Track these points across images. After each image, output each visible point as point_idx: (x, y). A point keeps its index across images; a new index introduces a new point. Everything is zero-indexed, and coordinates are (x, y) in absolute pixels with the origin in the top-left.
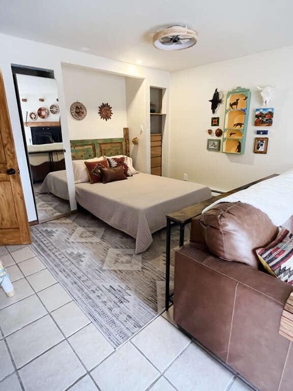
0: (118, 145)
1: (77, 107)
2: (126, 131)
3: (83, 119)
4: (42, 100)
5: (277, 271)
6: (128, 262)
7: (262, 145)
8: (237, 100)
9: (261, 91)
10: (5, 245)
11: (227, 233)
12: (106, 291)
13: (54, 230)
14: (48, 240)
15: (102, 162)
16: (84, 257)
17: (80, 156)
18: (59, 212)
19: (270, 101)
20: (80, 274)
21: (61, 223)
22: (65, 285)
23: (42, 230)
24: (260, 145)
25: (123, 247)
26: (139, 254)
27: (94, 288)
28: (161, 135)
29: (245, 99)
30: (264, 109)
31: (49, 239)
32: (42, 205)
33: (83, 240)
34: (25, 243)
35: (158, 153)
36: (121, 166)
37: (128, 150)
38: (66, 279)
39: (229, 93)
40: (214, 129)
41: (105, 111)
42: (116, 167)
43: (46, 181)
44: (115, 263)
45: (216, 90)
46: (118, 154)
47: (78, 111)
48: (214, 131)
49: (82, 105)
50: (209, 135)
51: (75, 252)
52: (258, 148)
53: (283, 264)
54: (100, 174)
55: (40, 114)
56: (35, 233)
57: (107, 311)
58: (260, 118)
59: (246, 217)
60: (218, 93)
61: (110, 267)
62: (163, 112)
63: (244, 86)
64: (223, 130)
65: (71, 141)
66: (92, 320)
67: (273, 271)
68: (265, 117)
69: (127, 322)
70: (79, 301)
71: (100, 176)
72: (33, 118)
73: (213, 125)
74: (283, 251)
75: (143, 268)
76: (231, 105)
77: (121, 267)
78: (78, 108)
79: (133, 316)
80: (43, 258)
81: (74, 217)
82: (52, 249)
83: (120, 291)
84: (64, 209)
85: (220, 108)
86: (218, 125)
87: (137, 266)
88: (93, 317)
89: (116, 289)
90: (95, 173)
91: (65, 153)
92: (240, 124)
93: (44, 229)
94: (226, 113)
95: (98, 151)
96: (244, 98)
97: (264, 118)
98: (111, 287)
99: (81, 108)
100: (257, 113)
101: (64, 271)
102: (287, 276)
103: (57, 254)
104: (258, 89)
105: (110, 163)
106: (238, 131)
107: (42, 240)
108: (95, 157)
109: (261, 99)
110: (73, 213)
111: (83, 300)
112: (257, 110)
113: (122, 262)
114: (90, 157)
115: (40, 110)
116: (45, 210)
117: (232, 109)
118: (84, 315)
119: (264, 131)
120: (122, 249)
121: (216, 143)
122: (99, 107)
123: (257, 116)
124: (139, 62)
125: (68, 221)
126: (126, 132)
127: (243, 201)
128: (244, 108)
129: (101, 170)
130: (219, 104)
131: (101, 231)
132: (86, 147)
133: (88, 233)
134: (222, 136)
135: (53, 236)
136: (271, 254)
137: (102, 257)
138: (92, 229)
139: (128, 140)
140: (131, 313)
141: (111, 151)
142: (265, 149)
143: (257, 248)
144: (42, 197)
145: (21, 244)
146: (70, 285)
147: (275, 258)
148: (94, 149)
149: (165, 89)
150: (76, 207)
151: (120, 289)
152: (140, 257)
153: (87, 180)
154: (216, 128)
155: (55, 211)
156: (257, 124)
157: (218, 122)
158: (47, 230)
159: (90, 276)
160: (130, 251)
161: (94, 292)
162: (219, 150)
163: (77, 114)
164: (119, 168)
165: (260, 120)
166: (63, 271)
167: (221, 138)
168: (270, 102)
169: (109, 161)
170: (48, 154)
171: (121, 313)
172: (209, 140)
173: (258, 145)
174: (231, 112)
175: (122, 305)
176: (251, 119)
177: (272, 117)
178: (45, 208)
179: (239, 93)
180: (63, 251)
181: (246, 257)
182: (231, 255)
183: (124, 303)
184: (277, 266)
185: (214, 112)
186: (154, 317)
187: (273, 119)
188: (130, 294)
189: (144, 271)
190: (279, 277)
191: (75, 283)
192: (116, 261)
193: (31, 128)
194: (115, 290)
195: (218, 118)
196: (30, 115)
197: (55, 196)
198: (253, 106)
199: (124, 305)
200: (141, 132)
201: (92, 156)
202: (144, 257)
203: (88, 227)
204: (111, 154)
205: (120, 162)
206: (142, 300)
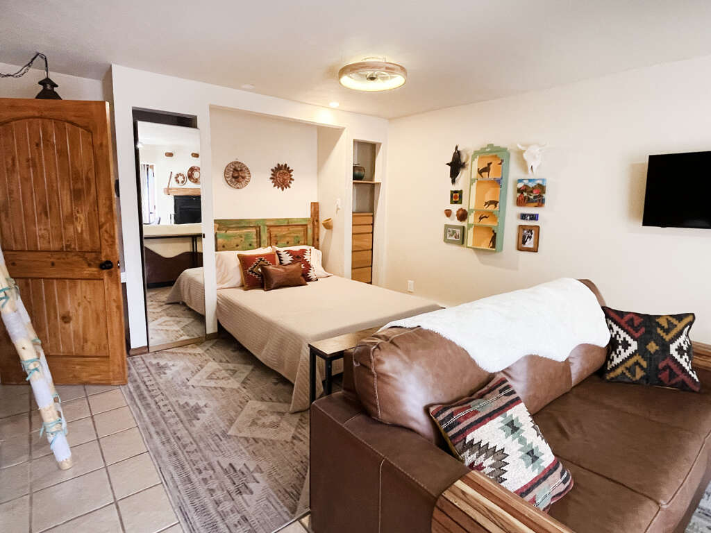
0: (300, 228)
1: (235, 170)
2: (315, 207)
3: (243, 187)
4: (196, 155)
5: (459, 446)
6: (275, 425)
7: (530, 237)
8: (489, 164)
9: (524, 151)
10: (85, 384)
11: (382, 376)
12: (221, 471)
13: (170, 364)
14: (155, 380)
15: (267, 256)
16: (204, 412)
17: (235, 245)
18: (188, 335)
19: (539, 167)
20: (187, 440)
21: (185, 354)
22: (157, 455)
23: (150, 363)
24: (528, 237)
25: (274, 399)
26: (296, 413)
27: (201, 465)
28: (373, 216)
29: (500, 164)
30: (530, 180)
31: (157, 378)
32: (164, 322)
33: (212, 384)
34: (116, 382)
35: (367, 245)
36: (298, 264)
37: (316, 237)
38: (163, 447)
39: (476, 153)
40: (455, 208)
41: (282, 176)
42: (289, 264)
43: (180, 281)
44: (251, 426)
45: (457, 148)
46: (298, 243)
47: (237, 175)
48: (454, 212)
49: (243, 166)
50: (447, 218)
51: (192, 403)
52: (524, 242)
53: (470, 435)
54: (261, 275)
55: (190, 176)
56: (137, 367)
57: (211, 507)
58: (525, 194)
59: (420, 351)
60: (459, 152)
61: (240, 432)
62: (376, 180)
63: (498, 143)
64: (467, 210)
65: (216, 221)
66: (181, 519)
67: (454, 445)
68: (532, 192)
69: (239, 527)
70: (171, 484)
71: (260, 277)
72: (180, 182)
73: (452, 202)
74: (476, 412)
75: (294, 438)
76: (480, 172)
77: (259, 433)
78: (237, 171)
79: (253, 519)
80: (137, 409)
81: (208, 345)
82: (156, 396)
83: (243, 473)
84: (196, 332)
85: (463, 176)
86: (461, 203)
87: (285, 434)
88: (185, 514)
89: (238, 468)
90: (253, 272)
91: (203, 239)
92: (495, 203)
93: (154, 362)
94: (471, 184)
95: (264, 237)
96: (500, 162)
97: (532, 195)
98: (231, 464)
99: (241, 170)
100: (520, 185)
101: (164, 433)
102: (474, 456)
103: (161, 404)
104: (518, 148)
105: (280, 258)
106: (491, 213)
107: (146, 379)
108: (260, 247)
109: (523, 164)
110: (209, 338)
111: (179, 483)
112: (520, 181)
113: (264, 425)
114: (251, 246)
115: (192, 169)
116: (167, 331)
117: (480, 178)
118: (171, 510)
119: (533, 215)
120: (271, 404)
121: (458, 232)
122: (272, 170)
123: (519, 191)
124: (335, 104)
125: (199, 350)
126: (315, 209)
127: (425, 326)
128: (499, 177)
129: (263, 269)
130: (461, 169)
131: (245, 370)
132: (245, 231)
133: (223, 371)
134: (467, 220)
135: (165, 373)
136: (452, 415)
137: (233, 414)
138: (231, 366)
139: (317, 221)
140: (250, 511)
141: (288, 239)
142: (535, 245)
143: (432, 405)
144: (168, 308)
145: (109, 384)
146: (165, 458)
147: (458, 423)
148: (259, 235)
149: (380, 144)
150: (217, 328)
151: (244, 470)
152: (296, 419)
153: (239, 284)
154: (457, 207)
155: (182, 332)
156: (520, 202)
157: (461, 197)
158: (158, 363)
159: (202, 445)
160: (281, 407)
161: (200, 472)
162: (463, 243)
163: (233, 180)
164: (294, 267)
165: (525, 197)
166: (161, 432)
167: (464, 224)
168: (538, 169)
169: (279, 255)
170: (190, 239)
171: (232, 511)
172: (447, 227)
173: (524, 237)
174: (479, 182)
175: (238, 498)
176: (511, 196)
177: (544, 193)
178: (167, 328)
179: (491, 154)
180: (173, 400)
181: (413, 419)
182: (388, 413)
183: (244, 495)
184: (461, 438)
185: (453, 182)
186: (286, 522)
187: (546, 196)
188: (258, 479)
189: (295, 441)
190: (462, 456)
191: (175, 454)
192: (254, 423)
193: (175, 196)
194: (235, 471)
195: (461, 192)
196: (176, 178)
197: (190, 309)
198: (514, 174)
199: (243, 498)
200: (338, 209)
201: (255, 245)
202: (303, 419)
203: (228, 362)
204: (288, 243)
205: (298, 257)
206: (275, 492)
